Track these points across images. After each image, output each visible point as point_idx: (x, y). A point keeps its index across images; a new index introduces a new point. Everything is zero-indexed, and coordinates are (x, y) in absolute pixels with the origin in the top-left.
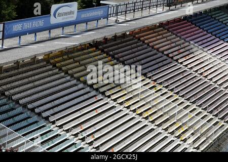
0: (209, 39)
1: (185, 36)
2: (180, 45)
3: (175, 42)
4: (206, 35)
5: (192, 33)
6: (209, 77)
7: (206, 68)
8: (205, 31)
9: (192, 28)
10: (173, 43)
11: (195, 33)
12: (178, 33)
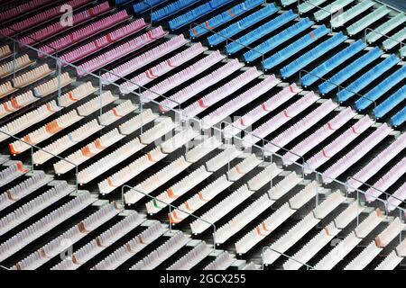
0: (178, 60)
1: (74, 55)
2: (53, 96)
3: (31, 87)
4: (162, 41)
5: (103, 41)
6: (199, 227)
7: (179, 189)
8: (156, 24)
9: (99, 18)
10: (21, 91)
11: (114, 36)
12: (40, 44)
